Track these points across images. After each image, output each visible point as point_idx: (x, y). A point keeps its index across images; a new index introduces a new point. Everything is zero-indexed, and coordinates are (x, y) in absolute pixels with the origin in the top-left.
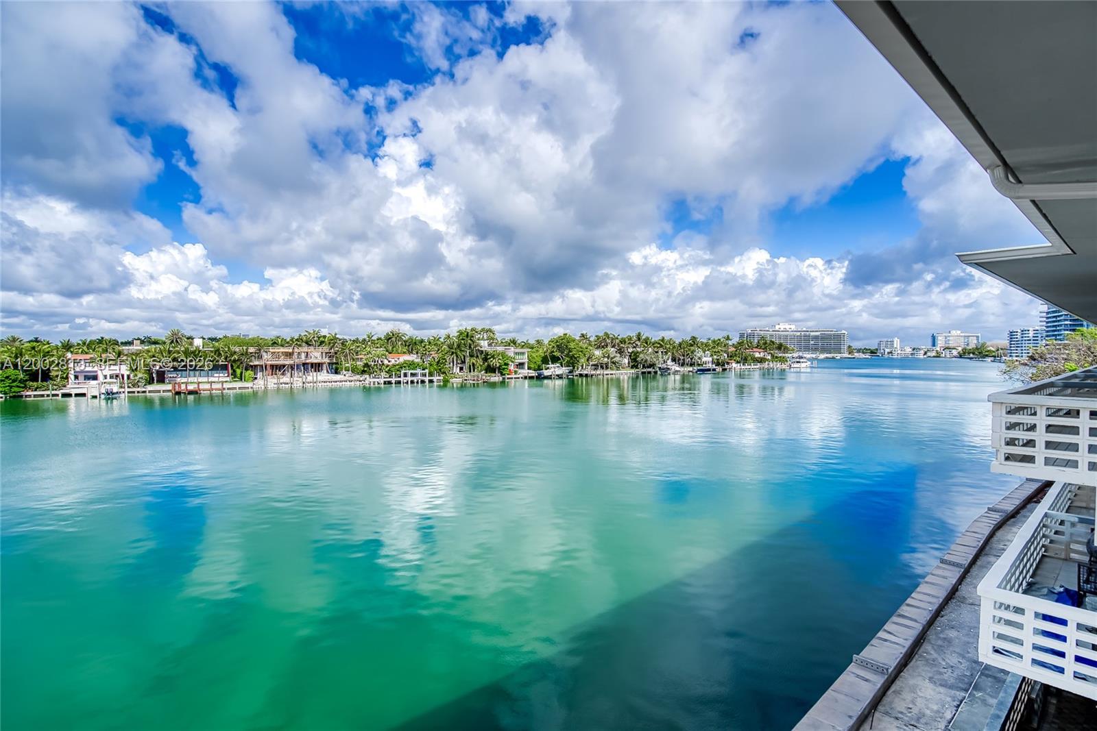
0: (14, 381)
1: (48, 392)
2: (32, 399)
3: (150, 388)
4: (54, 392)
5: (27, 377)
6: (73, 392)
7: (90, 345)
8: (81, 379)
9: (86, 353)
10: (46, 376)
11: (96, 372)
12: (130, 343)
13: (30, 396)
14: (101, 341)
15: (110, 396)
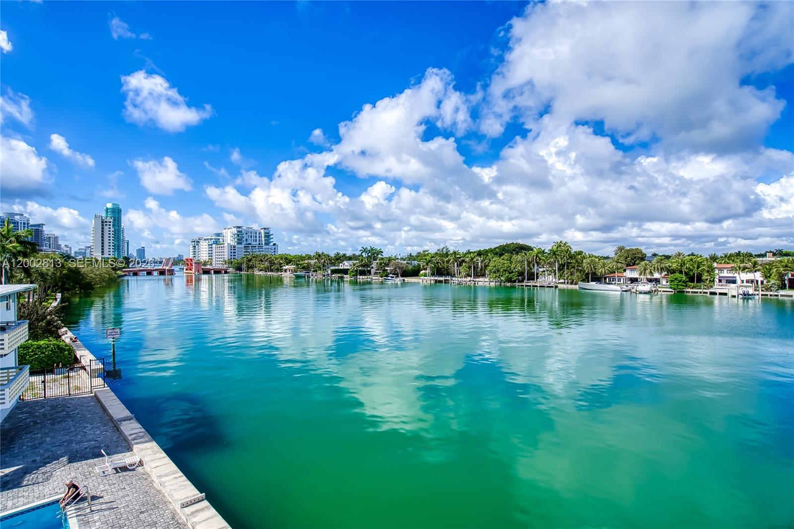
0: (680, 281)
1: (701, 290)
2: (690, 294)
3: (782, 292)
4: (704, 291)
5: (687, 279)
6: (718, 291)
7: (729, 258)
8: (724, 283)
9: (728, 263)
10: (699, 280)
11: (735, 277)
12: (764, 255)
13: (689, 292)
14: (738, 254)
15: (746, 297)
